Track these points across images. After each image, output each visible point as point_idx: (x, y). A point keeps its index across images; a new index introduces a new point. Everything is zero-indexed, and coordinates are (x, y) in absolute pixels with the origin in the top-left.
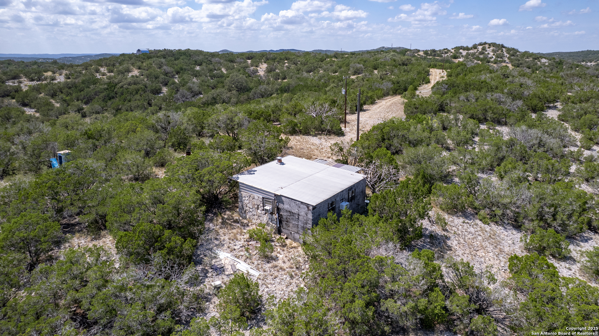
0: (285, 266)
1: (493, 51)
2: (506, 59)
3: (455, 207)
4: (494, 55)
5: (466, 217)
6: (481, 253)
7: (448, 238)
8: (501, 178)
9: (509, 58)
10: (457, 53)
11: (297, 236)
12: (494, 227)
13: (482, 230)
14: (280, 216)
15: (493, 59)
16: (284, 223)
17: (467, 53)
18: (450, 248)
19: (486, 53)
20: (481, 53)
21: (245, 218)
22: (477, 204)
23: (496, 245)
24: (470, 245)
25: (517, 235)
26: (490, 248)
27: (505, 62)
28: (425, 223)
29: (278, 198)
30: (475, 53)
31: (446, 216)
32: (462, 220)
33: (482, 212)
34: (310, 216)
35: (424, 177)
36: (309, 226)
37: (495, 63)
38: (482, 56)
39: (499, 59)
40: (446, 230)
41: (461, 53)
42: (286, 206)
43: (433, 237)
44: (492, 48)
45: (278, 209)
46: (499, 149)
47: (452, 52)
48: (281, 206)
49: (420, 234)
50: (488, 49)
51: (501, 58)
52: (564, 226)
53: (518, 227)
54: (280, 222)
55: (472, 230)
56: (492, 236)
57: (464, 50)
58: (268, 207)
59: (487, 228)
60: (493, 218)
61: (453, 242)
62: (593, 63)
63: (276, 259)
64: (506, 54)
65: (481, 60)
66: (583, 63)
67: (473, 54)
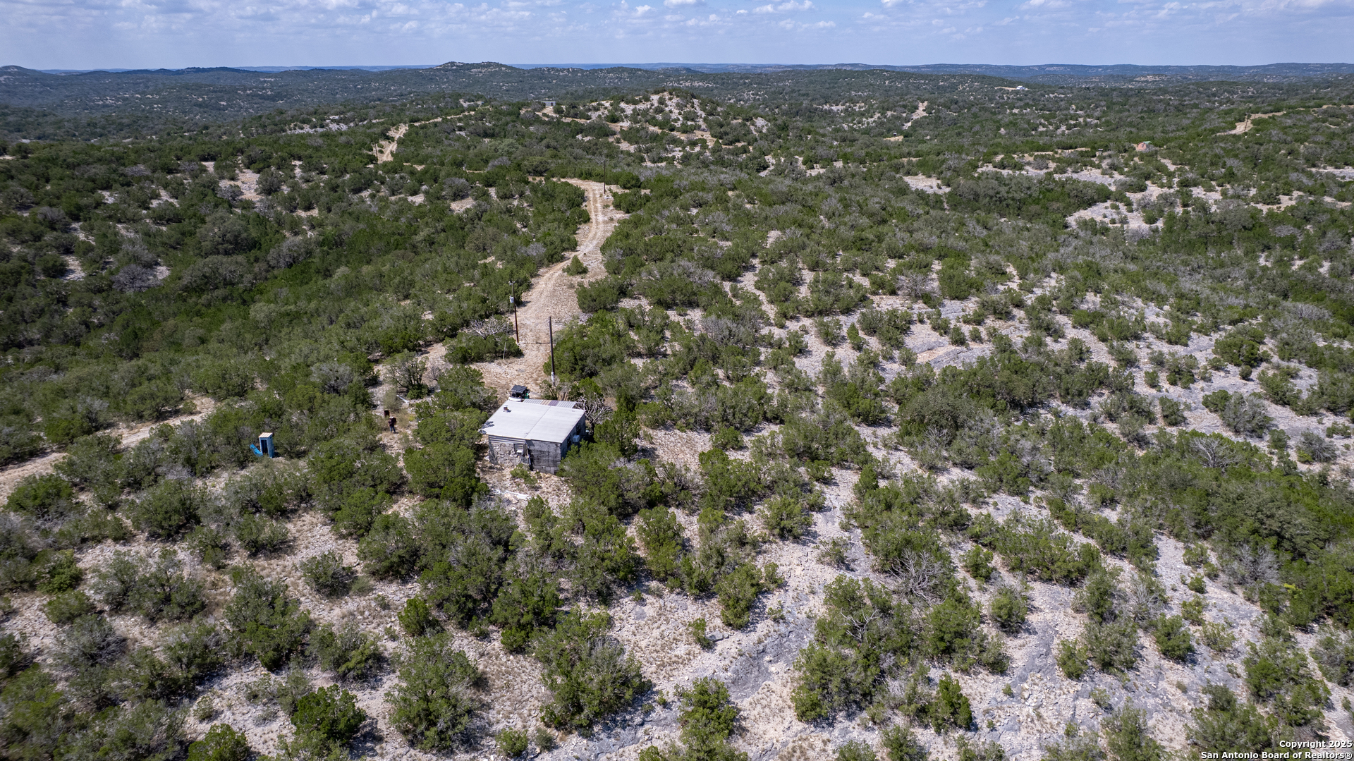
0: (550, 490)
1: (678, 105)
2: (701, 122)
3: (657, 421)
4: (680, 114)
5: (667, 429)
6: (681, 456)
7: (655, 449)
8: (693, 384)
9: (705, 120)
10: (616, 110)
11: (548, 469)
12: (690, 433)
13: (681, 438)
14: (531, 455)
15: (679, 123)
16: (535, 462)
17: (634, 110)
18: (658, 456)
19: (667, 109)
20: (659, 110)
21: (497, 464)
22: (674, 415)
23: (692, 447)
24: (673, 452)
25: (707, 436)
26: (687, 451)
27: (699, 128)
28: (637, 441)
29: (529, 442)
30: (648, 110)
31: (651, 431)
32: (663, 432)
33: (679, 423)
34: (559, 451)
35: (626, 399)
36: (559, 458)
37: (684, 132)
38: (659, 117)
39: (689, 123)
40: (652, 443)
41: (623, 110)
42: (537, 447)
43: (644, 450)
44: (675, 100)
45: (530, 451)
46: (690, 349)
47: (606, 108)
48: (532, 448)
49: (635, 449)
50: (669, 103)
51: (693, 120)
52: (741, 423)
53: (708, 430)
54: (532, 460)
55: (673, 439)
56: (689, 441)
57: (627, 103)
58: (520, 451)
59: (684, 435)
60: (689, 427)
61: (660, 452)
62: (840, 107)
63: (540, 487)
64: (700, 112)
65: (661, 126)
66: (826, 107)
67: (646, 112)
